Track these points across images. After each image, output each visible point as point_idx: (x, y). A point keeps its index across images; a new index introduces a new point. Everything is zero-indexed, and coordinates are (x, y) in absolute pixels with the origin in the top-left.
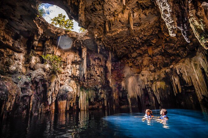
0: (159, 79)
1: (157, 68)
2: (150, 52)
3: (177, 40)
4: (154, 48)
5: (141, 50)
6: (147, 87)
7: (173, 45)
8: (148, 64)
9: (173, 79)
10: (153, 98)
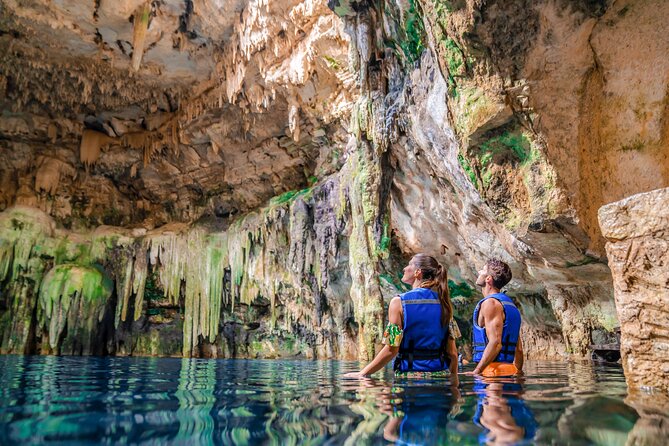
0: (79, 261)
1: (82, 216)
2: (89, 152)
3: (197, 166)
4: (108, 147)
5: (55, 124)
6: (15, 275)
7: (177, 171)
8: (54, 189)
9: (128, 273)
10: (27, 324)
